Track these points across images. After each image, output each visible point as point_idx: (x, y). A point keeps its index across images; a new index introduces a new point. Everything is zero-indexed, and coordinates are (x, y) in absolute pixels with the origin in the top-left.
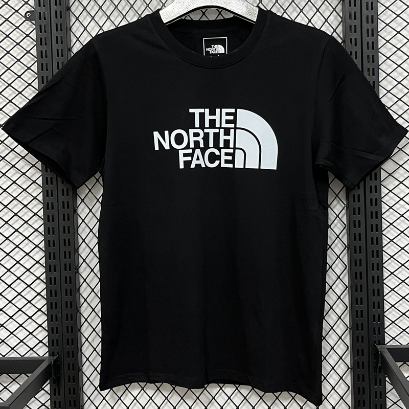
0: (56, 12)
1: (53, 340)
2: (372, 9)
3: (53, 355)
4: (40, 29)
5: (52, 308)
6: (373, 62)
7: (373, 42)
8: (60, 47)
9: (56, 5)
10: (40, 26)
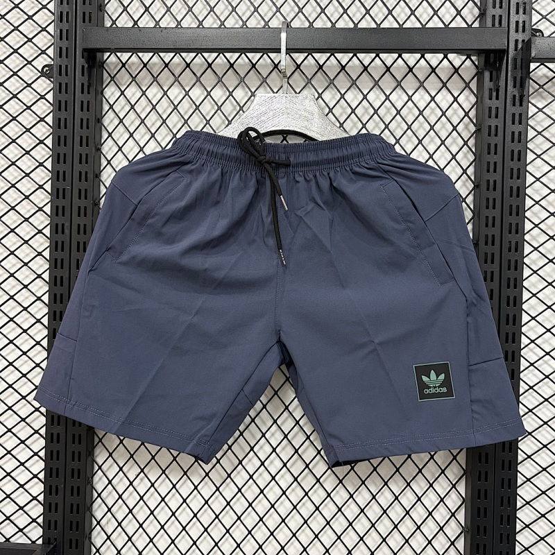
0: (83, 67)
1: (50, 521)
2: (522, 86)
3: (49, 543)
4: (59, 89)
5: (51, 476)
6: (519, 160)
7: (520, 133)
8: (85, 115)
9: (83, 57)
10: (60, 84)
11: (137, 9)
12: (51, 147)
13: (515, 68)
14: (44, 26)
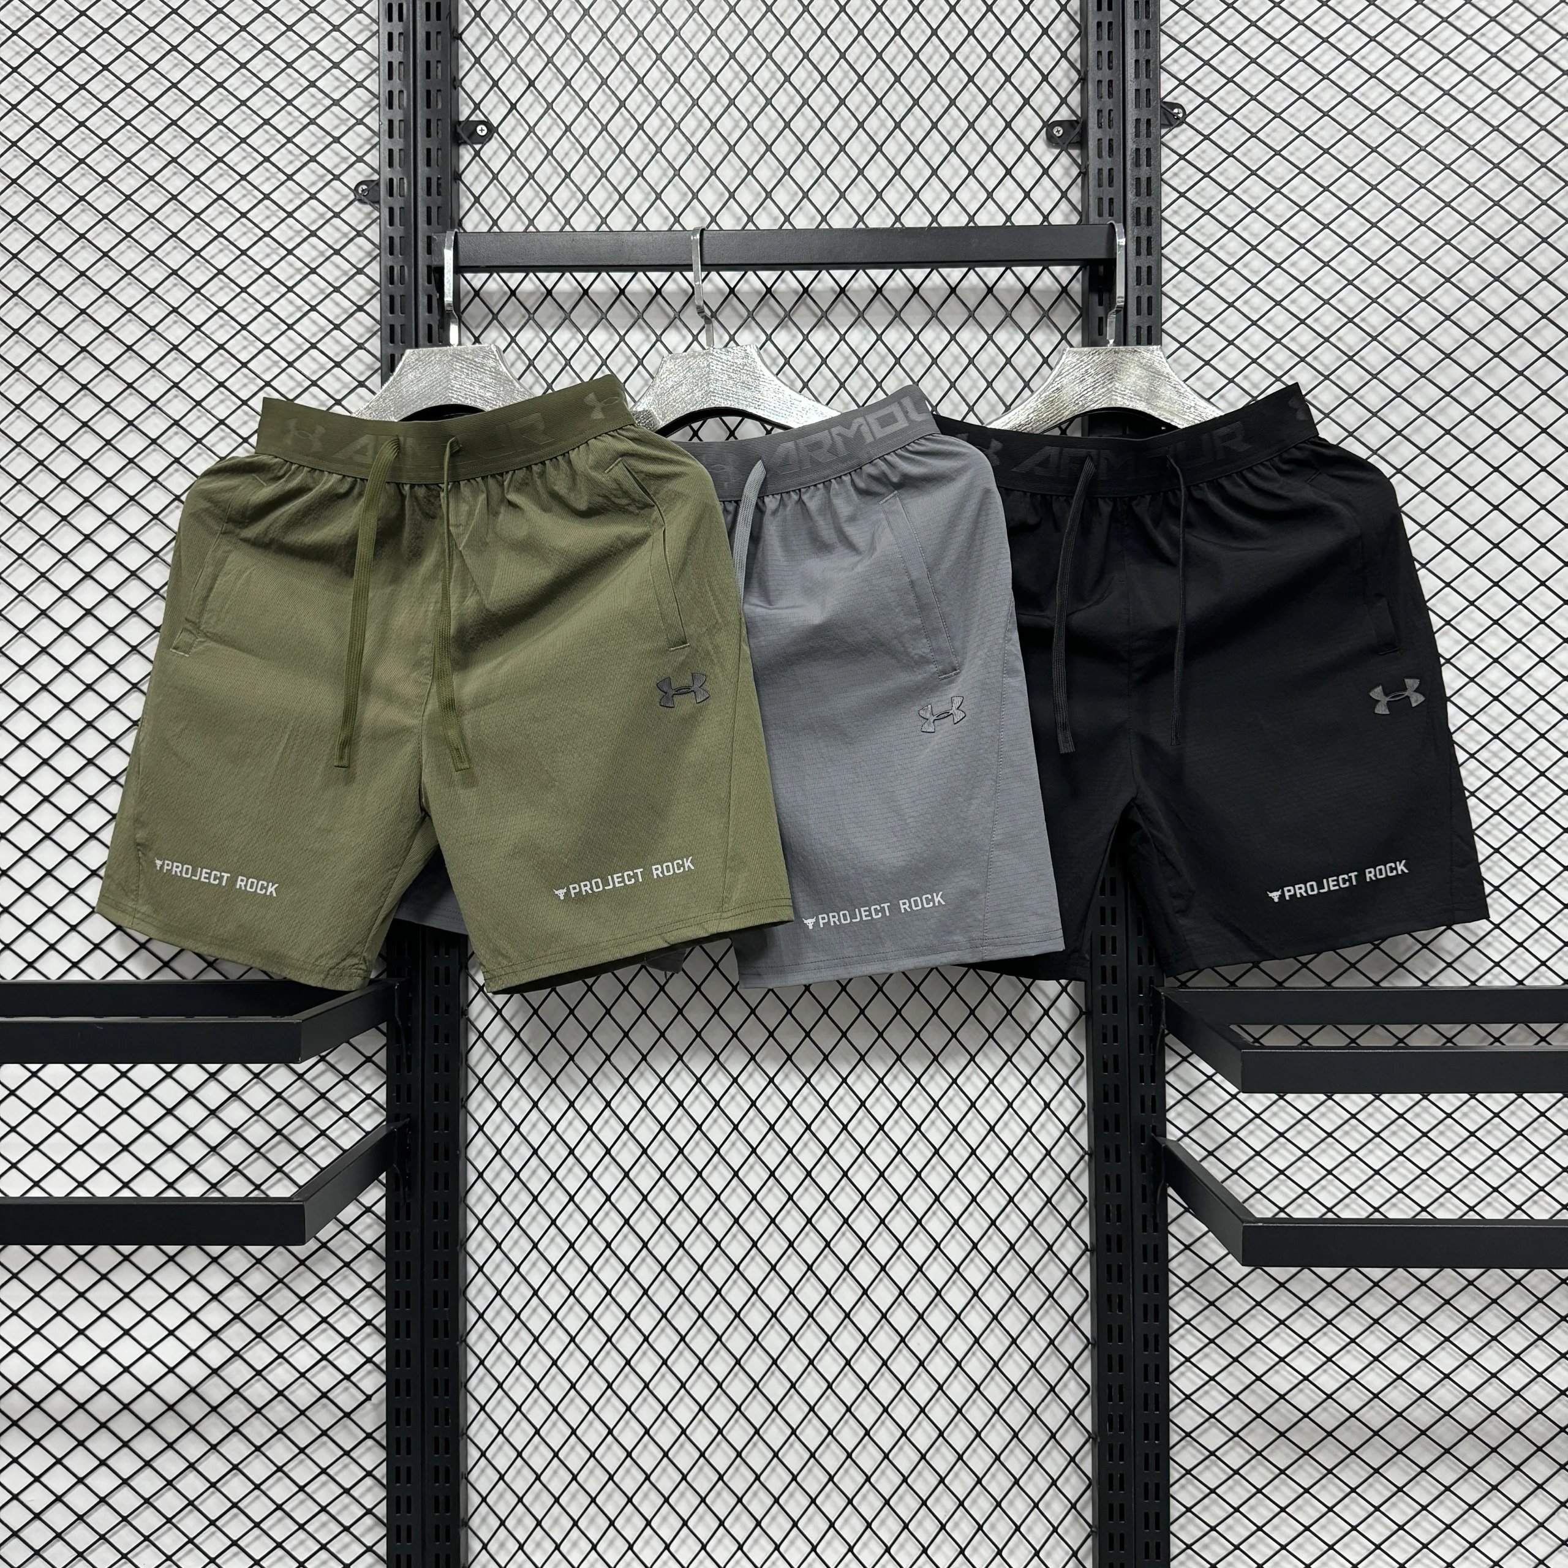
0: (429, 180)
2: (1149, 194)
3: (394, 976)
4: (389, 218)
6: (1150, 313)
7: (1149, 268)
9: (429, 164)
10: (391, 210)
11: (513, 83)
12: (378, 317)
13: (1137, 164)
14: (359, 116)
